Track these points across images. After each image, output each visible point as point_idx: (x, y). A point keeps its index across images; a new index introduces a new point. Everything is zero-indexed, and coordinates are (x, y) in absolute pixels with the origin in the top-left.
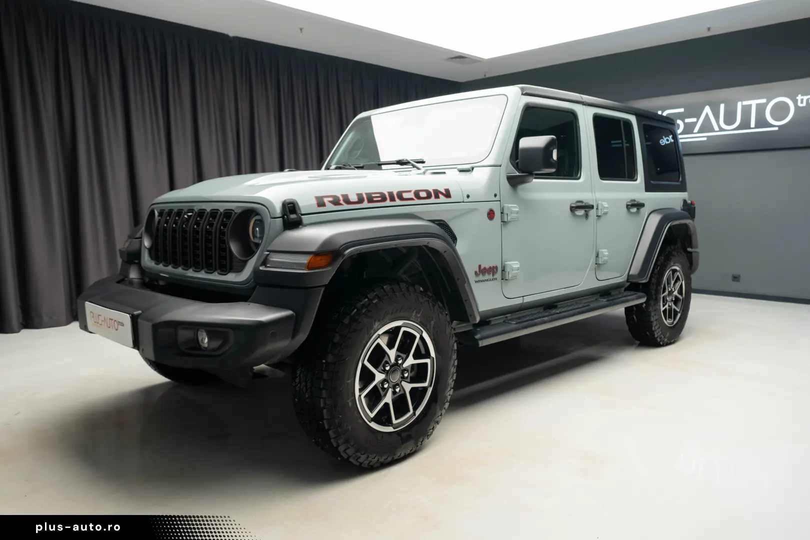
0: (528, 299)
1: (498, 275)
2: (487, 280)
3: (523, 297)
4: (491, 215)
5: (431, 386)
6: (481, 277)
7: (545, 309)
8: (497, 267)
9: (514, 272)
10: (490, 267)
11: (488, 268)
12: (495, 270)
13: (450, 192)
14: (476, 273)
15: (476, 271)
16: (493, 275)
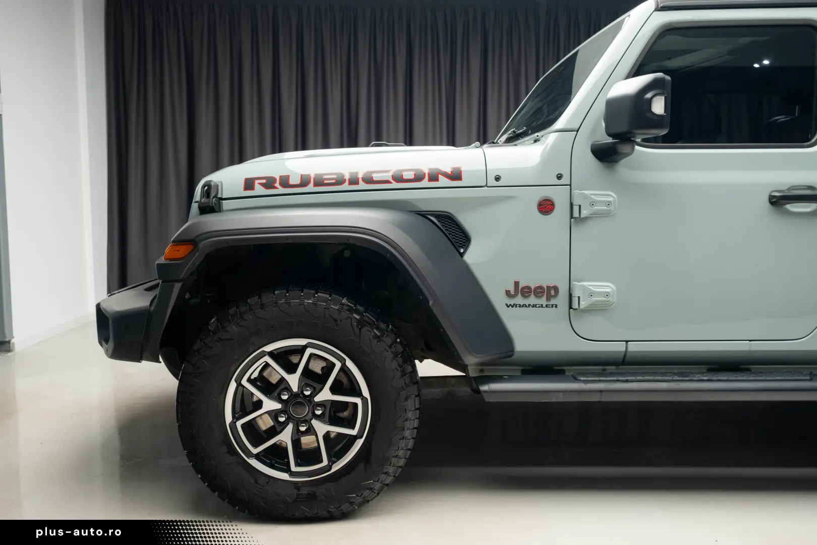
0: (633, 347)
1: (561, 300)
2: (534, 306)
3: (627, 342)
4: (546, 207)
5: (361, 437)
6: (519, 300)
7: (710, 370)
8: (556, 289)
9: (595, 299)
10: (541, 287)
11: (536, 288)
12: (553, 292)
13: (461, 172)
14: (508, 293)
15: (509, 291)
16: (548, 299)
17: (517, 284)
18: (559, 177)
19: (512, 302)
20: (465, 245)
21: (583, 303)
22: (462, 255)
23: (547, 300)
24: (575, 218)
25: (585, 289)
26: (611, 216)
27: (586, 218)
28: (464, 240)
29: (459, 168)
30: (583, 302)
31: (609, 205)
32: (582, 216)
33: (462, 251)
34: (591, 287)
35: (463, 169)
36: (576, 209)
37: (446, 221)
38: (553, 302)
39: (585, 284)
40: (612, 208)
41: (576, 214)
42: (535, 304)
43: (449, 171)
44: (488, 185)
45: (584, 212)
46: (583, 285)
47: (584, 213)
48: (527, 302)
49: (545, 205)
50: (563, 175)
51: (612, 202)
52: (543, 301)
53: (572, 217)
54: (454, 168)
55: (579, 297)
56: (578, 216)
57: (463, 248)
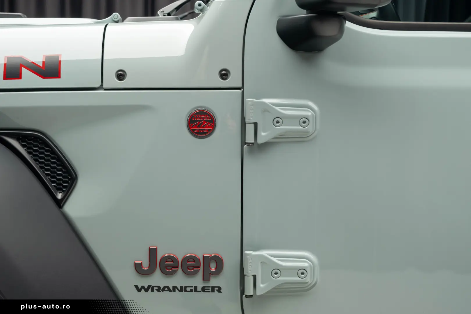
1: (228, 280)
2: (182, 289)
6: (158, 279)
8: (219, 261)
9: (282, 279)
10: (193, 259)
11: (186, 259)
12: (213, 267)
13: (60, 62)
14: (138, 267)
15: (141, 264)
16: (206, 278)
17: (153, 252)
18: (224, 75)
19: (145, 282)
20: (65, 187)
21: (262, 286)
22: (60, 204)
23: (203, 280)
24: (248, 144)
25: (265, 262)
26: (311, 140)
27: (267, 145)
28: (64, 177)
29: (58, 57)
30: (262, 283)
31: (304, 122)
32: (260, 141)
33: (60, 196)
34: (275, 259)
35: (62, 59)
36: (250, 129)
37: (35, 146)
38: (214, 282)
39: (265, 253)
40: (310, 128)
41: (250, 138)
42: (184, 285)
43: (39, 60)
44: (105, 86)
45: (263, 134)
46: (262, 256)
47: (264, 136)
48: (170, 282)
49: (200, 121)
50: (231, 71)
51: (311, 120)
52: (197, 281)
53: (243, 142)
54: (47, 57)
55: (255, 277)
56: (252, 141)
57: (63, 191)
